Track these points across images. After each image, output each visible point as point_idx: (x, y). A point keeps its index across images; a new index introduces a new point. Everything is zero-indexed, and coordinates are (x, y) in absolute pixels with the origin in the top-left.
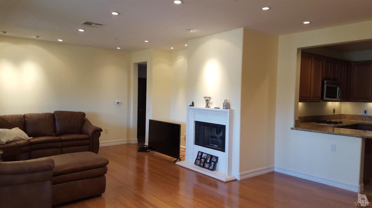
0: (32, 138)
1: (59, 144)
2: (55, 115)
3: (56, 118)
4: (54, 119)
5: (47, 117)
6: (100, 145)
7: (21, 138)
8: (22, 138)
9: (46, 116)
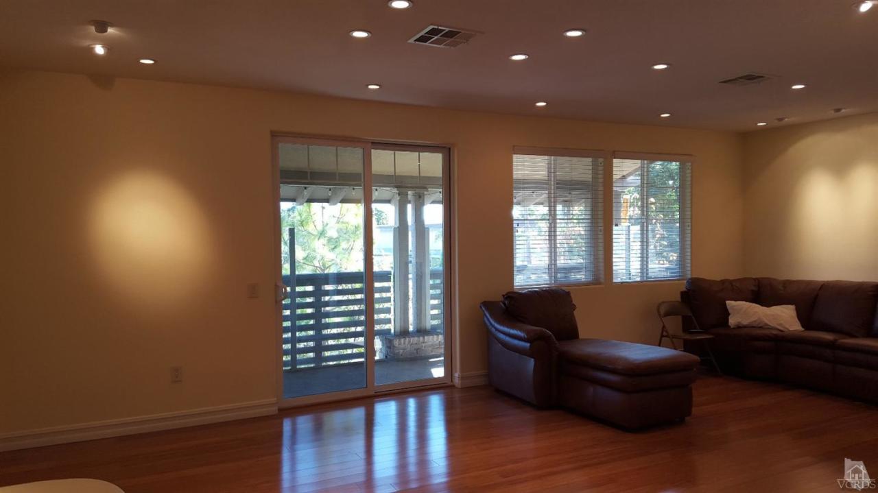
0: (804, 329)
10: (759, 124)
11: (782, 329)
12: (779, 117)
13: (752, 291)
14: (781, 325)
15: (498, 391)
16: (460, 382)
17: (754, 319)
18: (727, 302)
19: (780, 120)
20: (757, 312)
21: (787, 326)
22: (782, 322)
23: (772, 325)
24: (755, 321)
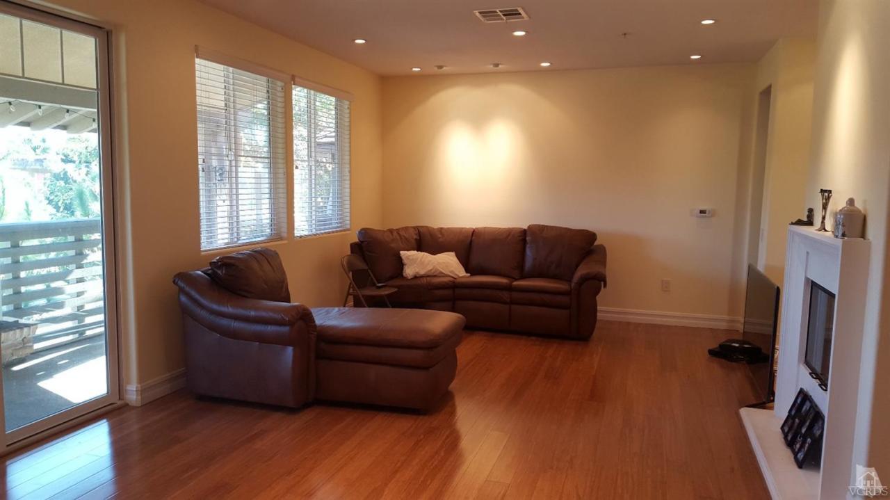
0: (469, 275)
1: (505, 295)
2: (528, 233)
3: (528, 238)
4: (524, 241)
5: (509, 238)
6: (598, 314)
7: (443, 273)
8: (443, 271)
9: (509, 235)
10: (414, 69)
11: (453, 275)
12: (439, 64)
13: (416, 239)
14: (452, 272)
15: (202, 398)
16: (140, 397)
17: (430, 268)
18: (401, 252)
19: (440, 67)
20: (430, 261)
21: (457, 273)
22: (452, 269)
23: (446, 273)
24: (431, 270)
